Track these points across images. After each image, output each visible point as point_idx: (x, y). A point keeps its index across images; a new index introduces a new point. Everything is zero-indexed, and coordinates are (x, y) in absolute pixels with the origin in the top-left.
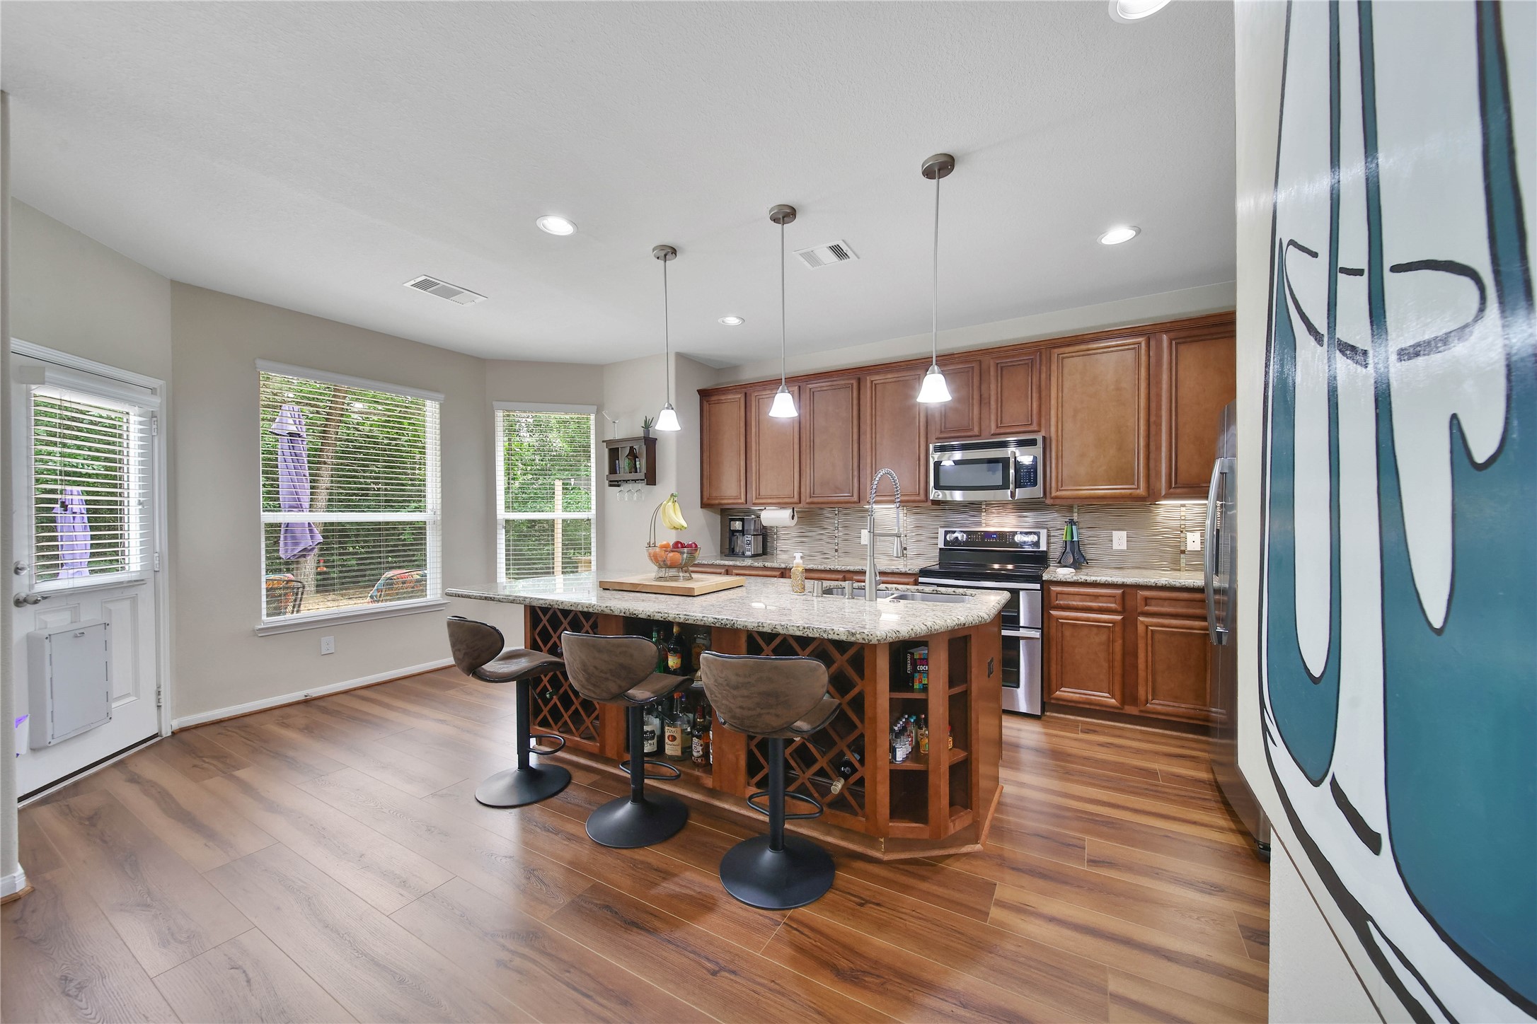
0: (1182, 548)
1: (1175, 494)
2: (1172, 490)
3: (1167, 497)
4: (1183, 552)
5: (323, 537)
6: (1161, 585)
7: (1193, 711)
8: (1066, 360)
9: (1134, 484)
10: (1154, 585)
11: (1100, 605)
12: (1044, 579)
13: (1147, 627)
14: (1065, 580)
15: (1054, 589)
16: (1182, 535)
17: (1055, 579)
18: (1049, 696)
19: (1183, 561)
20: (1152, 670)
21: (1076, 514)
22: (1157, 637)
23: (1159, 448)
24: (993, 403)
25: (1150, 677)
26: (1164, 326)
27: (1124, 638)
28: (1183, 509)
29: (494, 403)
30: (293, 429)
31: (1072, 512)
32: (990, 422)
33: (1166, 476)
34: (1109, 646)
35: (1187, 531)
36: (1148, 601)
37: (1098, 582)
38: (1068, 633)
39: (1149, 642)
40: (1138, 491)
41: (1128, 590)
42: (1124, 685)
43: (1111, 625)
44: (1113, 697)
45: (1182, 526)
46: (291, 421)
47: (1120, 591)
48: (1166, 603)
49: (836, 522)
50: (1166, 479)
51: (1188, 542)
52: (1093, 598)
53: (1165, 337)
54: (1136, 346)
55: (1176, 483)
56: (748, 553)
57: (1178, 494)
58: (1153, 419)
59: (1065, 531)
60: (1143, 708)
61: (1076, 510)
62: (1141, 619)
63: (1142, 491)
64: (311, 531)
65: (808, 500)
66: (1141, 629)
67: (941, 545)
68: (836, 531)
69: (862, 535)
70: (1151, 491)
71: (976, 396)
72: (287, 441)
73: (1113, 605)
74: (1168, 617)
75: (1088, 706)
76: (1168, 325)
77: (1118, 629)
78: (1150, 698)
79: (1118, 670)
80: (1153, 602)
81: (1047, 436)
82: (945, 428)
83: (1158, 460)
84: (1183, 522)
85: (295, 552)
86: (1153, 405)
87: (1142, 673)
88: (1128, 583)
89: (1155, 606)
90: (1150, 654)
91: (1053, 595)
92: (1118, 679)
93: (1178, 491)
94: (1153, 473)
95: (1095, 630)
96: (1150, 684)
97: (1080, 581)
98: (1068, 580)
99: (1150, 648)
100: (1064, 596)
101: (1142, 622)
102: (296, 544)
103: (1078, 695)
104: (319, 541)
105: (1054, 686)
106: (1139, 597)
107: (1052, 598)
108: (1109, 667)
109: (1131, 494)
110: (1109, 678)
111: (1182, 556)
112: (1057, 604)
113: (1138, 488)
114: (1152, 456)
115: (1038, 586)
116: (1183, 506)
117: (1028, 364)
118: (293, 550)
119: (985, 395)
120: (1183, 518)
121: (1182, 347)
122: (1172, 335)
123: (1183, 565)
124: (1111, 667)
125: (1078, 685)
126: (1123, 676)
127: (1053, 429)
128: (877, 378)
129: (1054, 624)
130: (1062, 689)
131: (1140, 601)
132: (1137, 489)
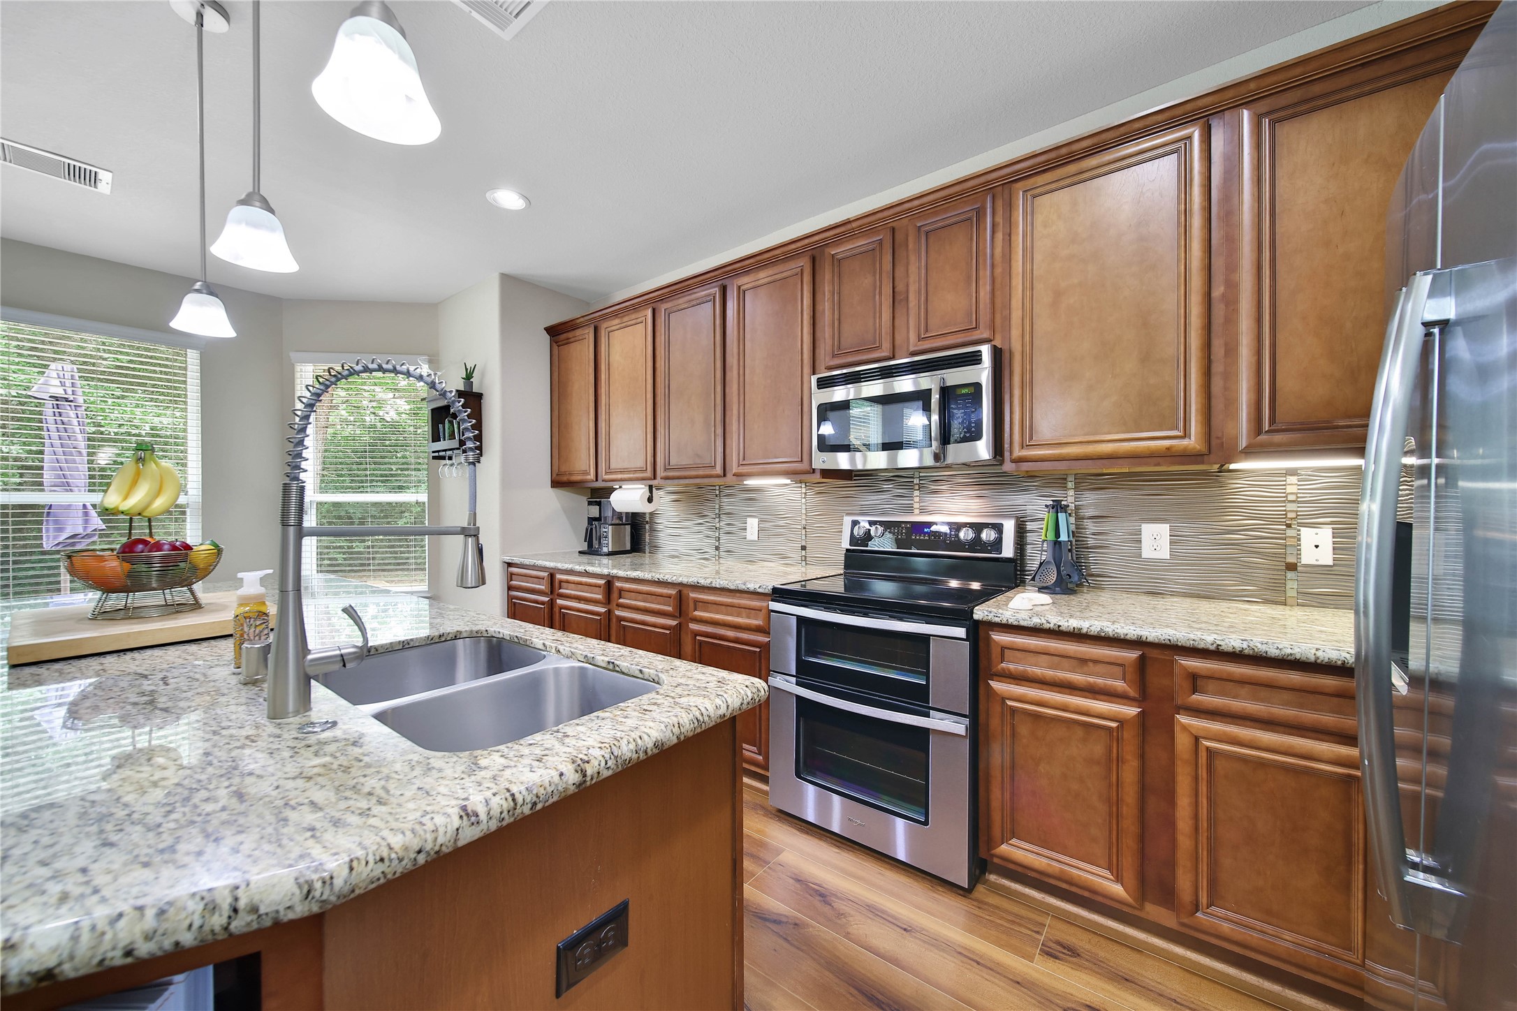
0: (1291, 559)
1: (1271, 444)
2: (1263, 438)
3: (1252, 451)
4: (1292, 567)
5: (104, 521)
6: (1230, 649)
7: (1313, 954)
8: (1038, 200)
9: (1177, 428)
10: (1213, 648)
11: (1091, 680)
12: (976, 617)
13: (1197, 739)
14: (1015, 623)
15: (999, 638)
16: (1290, 533)
17: (997, 620)
18: (989, 850)
19: (1292, 586)
20: (1209, 838)
21: (1071, 493)
22: (1220, 764)
23: (1231, 351)
24: (912, 297)
25: (1204, 854)
26: (1243, 89)
27: (1142, 757)
28: (1293, 479)
29: (293, 355)
30: (59, 392)
31: (1065, 488)
32: (908, 332)
33: (1248, 406)
34: (1109, 770)
35: (1301, 525)
36: (1199, 682)
37: (1084, 631)
38: (1024, 730)
39: (1203, 773)
40: (1185, 442)
41: (1154, 653)
42: (1143, 855)
43: (1114, 725)
44: (1118, 879)
45: (1290, 515)
46: (57, 382)
47: (1133, 655)
48: (1244, 691)
49: (717, 507)
50: (1248, 414)
51: (1303, 547)
52: (1074, 662)
53: (1246, 114)
54: (1181, 144)
55: (1273, 420)
56: (605, 550)
57: (1279, 445)
58: (1218, 292)
59: (1045, 522)
60: (1186, 921)
61: (1070, 485)
62: (1183, 719)
63: (1193, 442)
64: (86, 514)
65: (663, 474)
66: (1182, 742)
67: (846, 544)
68: (717, 520)
69: (748, 526)
70: (1214, 442)
71: (887, 290)
72: (51, 406)
73: (1119, 685)
74: (1249, 723)
75: (1064, 886)
76: (1252, 86)
77: (1128, 735)
78: (1204, 900)
79: (1130, 823)
80: (1211, 685)
81: (1005, 347)
82: (839, 348)
83: (1231, 376)
84: (1291, 507)
85: (61, 539)
86: (1218, 263)
87: (1184, 842)
88: (1150, 639)
89: (1215, 694)
90: (1204, 801)
91: (995, 653)
92: (1130, 843)
93: (1278, 438)
94: (1218, 404)
95: (1080, 732)
96: (1204, 867)
97: (1047, 626)
98: (1023, 623)
99: (1203, 788)
100: (1018, 654)
101: (1185, 728)
102: (60, 530)
103: (1045, 861)
104: (96, 527)
105: (997, 832)
106: (1177, 670)
107: (994, 656)
108: (1110, 815)
109: (1168, 449)
110: (1110, 837)
111: (1290, 575)
112: (1003, 669)
113: (1186, 435)
114: (1218, 368)
115: (960, 632)
116: (1292, 472)
117: (970, 219)
118: (55, 537)
119: (900, 287)
120: (1291, 498)
121: (1285, 130)
122: (1263, 106)
123: (1291, 593)
124: (1115, 815)
125: (1044, 841)
126: (1142, 838)
127: (1015, 333)
128: (745, 281)
129: (996, 709)
130: (1014, 841)
131: (1179, 682)
132: (1184, 437)
